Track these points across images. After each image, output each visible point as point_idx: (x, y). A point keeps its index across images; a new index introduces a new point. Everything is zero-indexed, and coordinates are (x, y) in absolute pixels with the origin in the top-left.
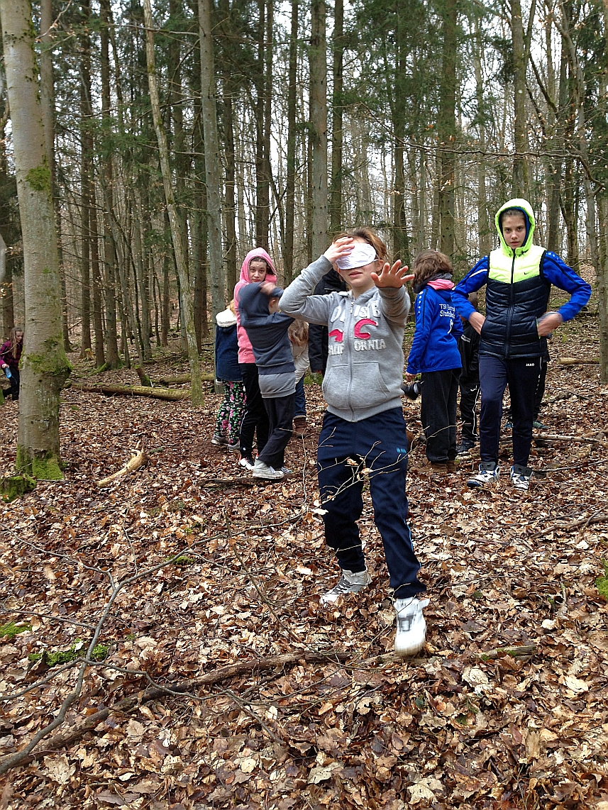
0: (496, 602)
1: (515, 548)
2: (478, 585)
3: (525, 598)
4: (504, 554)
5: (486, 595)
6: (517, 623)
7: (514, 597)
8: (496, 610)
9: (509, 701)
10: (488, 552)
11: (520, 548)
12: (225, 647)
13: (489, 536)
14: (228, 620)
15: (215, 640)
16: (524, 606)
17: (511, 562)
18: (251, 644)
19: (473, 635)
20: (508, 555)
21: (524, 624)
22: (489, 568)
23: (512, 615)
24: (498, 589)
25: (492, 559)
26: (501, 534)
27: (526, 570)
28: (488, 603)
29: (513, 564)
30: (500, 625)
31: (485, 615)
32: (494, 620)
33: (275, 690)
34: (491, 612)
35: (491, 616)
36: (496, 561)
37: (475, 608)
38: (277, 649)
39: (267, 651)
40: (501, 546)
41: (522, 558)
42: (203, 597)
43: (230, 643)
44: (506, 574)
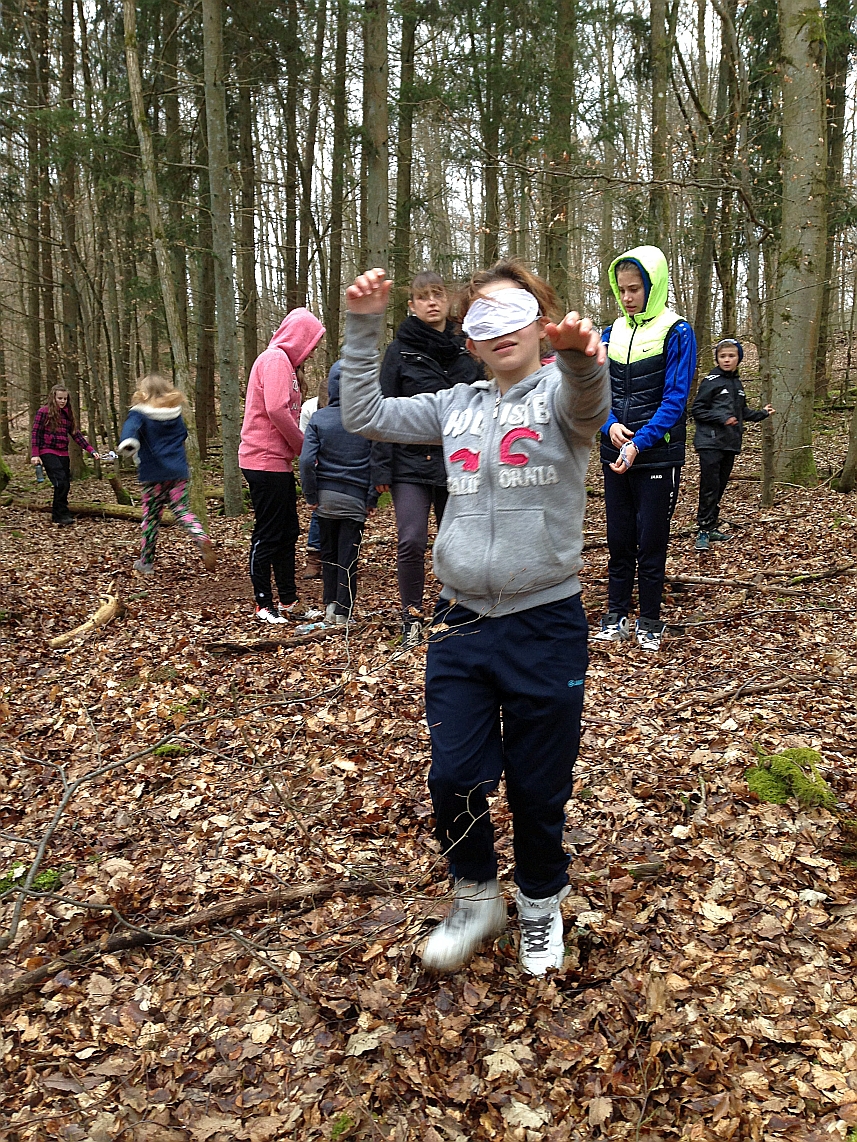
0: (611, 802)
1: (638, 730)
2: (586, 781)
3: (651, 797)
4: (624, 738)
5: (598, 793)
6: (639, 831)
7: (636, 795)
8: (611, 814)
9: (625, 937)
10: (602, 736)
11: (646, 730)
12: (232, 871)
13: (604, 714)
14: (237, 833)
15: (218, 862)
16: (649, 808)
17: (632, 749)
18: (270, 866)
19: (579, 848)
20: (630, 739)
21: (648, 832)
22: (604, 758)
23: (631, 820)
24: (614, 785)
25: (607, 745)
26: (621, 711)
27: (654, 760)
28: (601, 804)
29: (635, 751)
30: (615, 834)
31: (596, 821)
32: (608, 827)
33: (303, 929)
34: (604, 816)
35: (603, 822)
36: (612, 748)
37: (583, 812)
38: (306, 872)
39: (292, 875)
40: (620, 727)
41: (648, 744)
42: (203, 802)
43: (239, 866)
44: (626, 765)
